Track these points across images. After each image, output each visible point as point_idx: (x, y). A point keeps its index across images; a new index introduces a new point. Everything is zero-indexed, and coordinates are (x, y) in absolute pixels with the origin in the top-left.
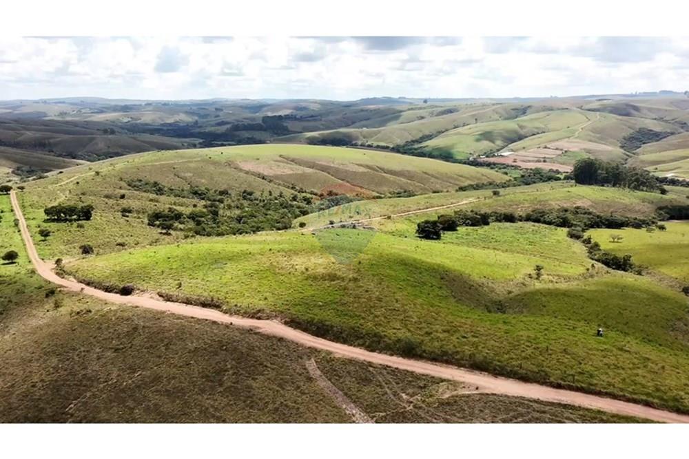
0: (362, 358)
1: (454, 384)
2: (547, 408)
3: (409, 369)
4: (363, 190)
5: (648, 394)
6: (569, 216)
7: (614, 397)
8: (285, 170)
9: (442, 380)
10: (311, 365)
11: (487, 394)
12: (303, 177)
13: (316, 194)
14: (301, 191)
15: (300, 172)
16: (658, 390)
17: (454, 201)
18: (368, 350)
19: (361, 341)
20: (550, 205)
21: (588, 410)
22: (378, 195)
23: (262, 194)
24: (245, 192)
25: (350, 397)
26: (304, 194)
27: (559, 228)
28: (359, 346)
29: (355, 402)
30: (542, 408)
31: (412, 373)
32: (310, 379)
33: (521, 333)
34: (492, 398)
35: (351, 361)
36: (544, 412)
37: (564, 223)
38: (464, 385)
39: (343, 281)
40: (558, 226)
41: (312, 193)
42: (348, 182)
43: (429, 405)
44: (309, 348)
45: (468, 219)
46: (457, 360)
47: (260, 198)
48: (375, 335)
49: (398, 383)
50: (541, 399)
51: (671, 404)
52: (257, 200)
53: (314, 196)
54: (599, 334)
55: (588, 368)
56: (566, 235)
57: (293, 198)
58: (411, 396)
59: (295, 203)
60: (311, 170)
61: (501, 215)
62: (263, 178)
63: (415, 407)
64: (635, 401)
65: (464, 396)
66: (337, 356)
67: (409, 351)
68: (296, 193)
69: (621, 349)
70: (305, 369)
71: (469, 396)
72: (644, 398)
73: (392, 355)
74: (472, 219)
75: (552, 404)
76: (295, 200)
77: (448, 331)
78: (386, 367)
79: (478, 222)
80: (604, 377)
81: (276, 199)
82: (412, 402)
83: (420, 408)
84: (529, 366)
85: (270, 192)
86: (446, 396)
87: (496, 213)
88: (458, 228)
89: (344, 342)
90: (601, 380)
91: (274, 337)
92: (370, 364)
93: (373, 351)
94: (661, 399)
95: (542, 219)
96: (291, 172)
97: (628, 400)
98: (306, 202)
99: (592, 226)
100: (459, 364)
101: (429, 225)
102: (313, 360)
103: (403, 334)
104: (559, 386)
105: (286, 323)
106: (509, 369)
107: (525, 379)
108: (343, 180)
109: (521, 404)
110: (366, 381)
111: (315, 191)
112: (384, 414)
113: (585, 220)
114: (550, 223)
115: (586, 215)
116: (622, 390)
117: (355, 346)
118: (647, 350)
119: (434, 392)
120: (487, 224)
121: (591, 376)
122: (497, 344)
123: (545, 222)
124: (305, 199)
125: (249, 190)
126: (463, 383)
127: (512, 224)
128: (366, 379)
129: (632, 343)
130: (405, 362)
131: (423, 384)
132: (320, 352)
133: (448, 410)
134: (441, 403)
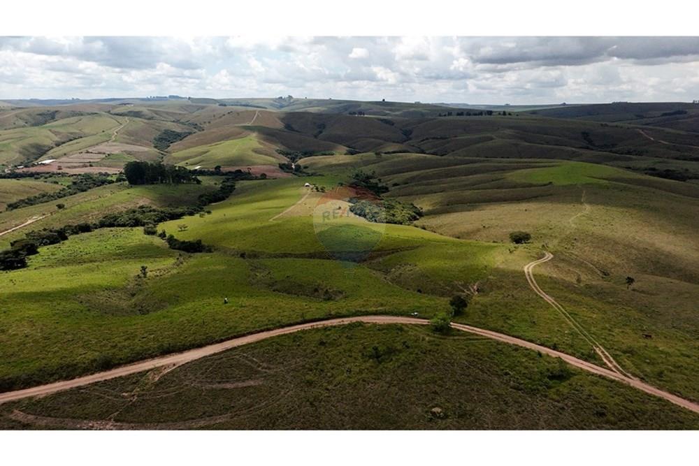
0: (68, 387)
1: (158, 370)
2: (222, 356)
3: (117, 376)
5: (267, 325)
6: (140, 216)
7: (251, 333)
9: (148, 371)
11: (183, 365)
16: (269, 320)
17: (17, 222)
18: (68, 380)
19: (56, 376)
20: (117, 208)
21: (244, 346)
25: (79, 417)
27: (134, 229)
28: (55, 381)
29: (86, 418)
31: (120, 377)
33: (181, 320)
34: (187, 365)
35: (59, 394)
36: (222, 358)
37: (137, 223)
38: (168, 366)
40: (132, 226)
43: (148, 390)
44: (4, 404)
45: (43, 239)
46: (149, 354)
48: (68, 366)
49: (114, 389)
50: (216, 352)
51: (278, 324)
54: (226, 302)
55: (232, 324)
56: (143, 233)
58: (131, 392)
61: (76, 227)
63: (138, 396)
64: (262, 331)
65: (168, 373)
66: (41, 397)
67: (107, 365)
69: (242, 306)
70: (14, 421)
71: (172, 372)
72: (266, 327)
73: (92, 374)
74: (48, 237)
75: (223, 352)
77: (129, 339)
78: (96, 384)
79: (56, 239)
80: (242, 325)
82: (133, 395)
83: (143, 395)
84: (199, 338)
86: (157, 379)
87: (70, 226)
88: (39, 250)
89: (38, 384)
90: (242, 328)
92: (79, 388)
93: (73, 378)
94: (273, 324)
95: (116, 223)
97: (259, 332)
99: (162, 219)
100: (152, 357)
101: (9, 255)
102: (16, 411)
103: (91, 355)
104: (222, 341)
106: (188, 344)
107: (200, 346)
109: (206, 361)
110: (86, 400)
112: (118, 412)
113: (153, 217)
114: (124, 225)
115: (152, 213)
116: (254, 328)
117: (51, 383)
118: (254, 302)
119: (146, 381)
120: (66, 238)
121: (236, 327)
122: (171, 333)
123: (119, 225)
126: (163, 366)
127: (89, 233)
128: (84, 399)
129: (244, 301)
130: (108, 373)
131: (134, 380)
132: (19, 401)
133: (162, 385)
134: (157, 385)
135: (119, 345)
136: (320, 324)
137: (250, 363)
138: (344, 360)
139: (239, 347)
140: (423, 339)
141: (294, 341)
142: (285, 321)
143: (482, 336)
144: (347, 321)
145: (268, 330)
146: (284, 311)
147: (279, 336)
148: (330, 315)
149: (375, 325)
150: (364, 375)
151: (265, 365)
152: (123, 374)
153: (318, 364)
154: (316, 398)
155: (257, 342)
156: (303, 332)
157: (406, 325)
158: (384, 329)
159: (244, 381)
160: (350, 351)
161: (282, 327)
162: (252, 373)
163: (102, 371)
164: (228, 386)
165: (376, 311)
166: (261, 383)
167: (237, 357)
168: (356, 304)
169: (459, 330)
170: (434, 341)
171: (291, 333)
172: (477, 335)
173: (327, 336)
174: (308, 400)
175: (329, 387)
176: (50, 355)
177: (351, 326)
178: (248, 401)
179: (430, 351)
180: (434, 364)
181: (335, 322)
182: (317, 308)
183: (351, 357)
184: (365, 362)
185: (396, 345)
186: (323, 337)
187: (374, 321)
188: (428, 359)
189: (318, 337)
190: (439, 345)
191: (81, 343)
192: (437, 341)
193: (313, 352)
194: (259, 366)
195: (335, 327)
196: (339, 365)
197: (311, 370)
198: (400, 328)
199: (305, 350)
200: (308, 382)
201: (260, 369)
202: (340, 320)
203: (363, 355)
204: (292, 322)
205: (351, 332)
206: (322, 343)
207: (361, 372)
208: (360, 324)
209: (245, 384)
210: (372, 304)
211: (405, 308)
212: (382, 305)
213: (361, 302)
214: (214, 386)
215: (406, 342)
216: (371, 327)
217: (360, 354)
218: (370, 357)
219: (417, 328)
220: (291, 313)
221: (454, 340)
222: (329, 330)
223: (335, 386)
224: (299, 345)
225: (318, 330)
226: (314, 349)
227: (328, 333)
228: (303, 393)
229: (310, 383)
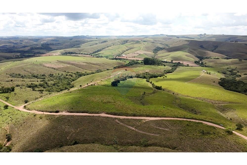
0: (126, 118)
1: (145, 120)
3: (136, 118)
4: (87, 71)
5: (173, 116)
6: (146, 75)
7: (169, 117)
8: (61, 66)
9: (143, 119)
10: (117, 121)
12: (67, 68)
13: (73, 73)
14: (68, 73)
15: (66, 66)
16: (174, 115)
19: (124, 115)
20: (140, 72)
21: (166, 120)
22: (92, 72)
23: (56, 75)
24: (50, 74)
26: (69, 74)
27: (143, 79)
29: (129, 126)
30: (159, 121)
31: (137, 119)
32: (118, 123)
33: (152, 109)
34: (152, 121)
35: (124, 119)
37: (145, 77)
38: (147, 120)
39: (112, 103)
40: (143, 78)
41: (72, 73)
42: (82, 68)
43: (142, 124)
44: (115, 118)
47: (56, 76)
48: (127, 113)
49: (135, 121)
50: (159, 119)
51: (177, 117)
52: (55, 77)
53: (73, 74)
54: (164, 107)
55: (164, 113)
56: (146, 81)
57: (66, 75)
59: (67, 77)
60: (69, 65)
62: (54, 69)
64: (172, 117)
66: (121, 118)
67: (134, 115)
68: (67, 73)
69: (168, 110)
72: (173, 117)
73: (131, 117)
75: (161, 120)
76: (67, 76)
77: (139, 111)
78: (132, 119)
81: (61, 76)
82: (139, 124)
84: (155, 115)
85: (58, 74)
86: (144, 122)
89: (121, 116)
90: (166, 115)
91: (106, 117)
92: (129, 119)
93: (127, 116)
95: (139, 77)
96: (63, 66)
97: (171, 117)
98: (71, 76)
99: (152, 77)
100: (144, 116)
102: (117, 120)
103: (131, 112)
104: (161, 117)
105: (106, 114)
106: (153, 116)
107: (155, 117)
108: (80, 68)
109: (156, 121)
110: (130, 122)
111: (73, 72)
113: (149, 76)
114: (141, 78)
115: (149, 75)
118: (172, 109)
119: (142, 121)
122: (149, 112)
123: (140, 78)
124: (70, 75)
125: (51, 74)
128: (129, 121)
129: (169, 108)
130: (134, 117)
131: (140, 120)
132: (117, 118)
133: (145, 124)
134: (144, 123)
135: (137, 112)
136: (189, 120)
137: (166, 124)
138: (193, 131)
139: (165, 120)
140: (221, 133)
141: (180, 122)
142: (179, 116)
143: (244, 138)
144: (197, 121)
145: (174, 117)
146: (179, 114)
147: (176, 120)
148: (193, 118)
149: (206, 125)
150: (197, 137)
151: (170, 126)
152: (138, 118)
153: (185, 130)
154: (182, 138)
155: (170, 120)
156: (183, 121)
157: (217, 127)
158: (209, 127)
159: (164, 128)
160: (196, 129)
161: (178, 118)
162: (167, 127)
163: (133, 116)
164: (160, 128)
165: (209, 121)
166: (168, 130)
167: (164, 122)
168: (203, 117)
169: (235, 134)
170: (224, 135)
171: (179, 120)
172: (242, 137)
173: (190, 124)
174: (179, 138)
175: (186, 137)
176: (124, 110)
177: (198, 123)
178: (164, 133)
179: (222, 137)
180: (221, 141)
181: (194, 121)
182: (190, 115)
183: (195, 131)
184: (199, 134)
185: (211, 132)
186: (188, 124)
187: (207, 124)
188: (220, 139)
189: (187, 123)
190: (225, 136)
191: (129, 109)
192: (226, 135)
193: (185, 127)
194: (169, 126)
195: (193, 122)
196: (191, 132)
197: (183, 131)
198: (214, 128)
199: (182, 126)
200: (181, 133)
201: (169, 127)
202: (195, 120)
203: (199, 132)
204: (181, 117)
205: (198, 124)
206: (188, 125)
207: (197, 136)
208: (202, 123)
209: (164, 129)
210: (208, 118)
211: (219, 122)
212: (211, 120)
213: (205, 117)
214: (157, 127)
215: (214, 132)
216: (204, 125)
217: (198, 131)
218: (201, 133)
219: (220, 129)
220: (181, 115)
221: (232, 136)
222: (191, 122)
223: (188, 137)
224: (181, 124)
225: (188, 121)
226: (185, 126)
227: (191, 123)
228: (179, 136)
229: (181, 134)
